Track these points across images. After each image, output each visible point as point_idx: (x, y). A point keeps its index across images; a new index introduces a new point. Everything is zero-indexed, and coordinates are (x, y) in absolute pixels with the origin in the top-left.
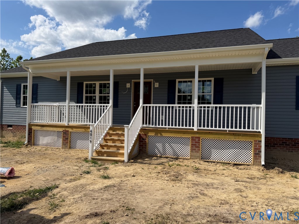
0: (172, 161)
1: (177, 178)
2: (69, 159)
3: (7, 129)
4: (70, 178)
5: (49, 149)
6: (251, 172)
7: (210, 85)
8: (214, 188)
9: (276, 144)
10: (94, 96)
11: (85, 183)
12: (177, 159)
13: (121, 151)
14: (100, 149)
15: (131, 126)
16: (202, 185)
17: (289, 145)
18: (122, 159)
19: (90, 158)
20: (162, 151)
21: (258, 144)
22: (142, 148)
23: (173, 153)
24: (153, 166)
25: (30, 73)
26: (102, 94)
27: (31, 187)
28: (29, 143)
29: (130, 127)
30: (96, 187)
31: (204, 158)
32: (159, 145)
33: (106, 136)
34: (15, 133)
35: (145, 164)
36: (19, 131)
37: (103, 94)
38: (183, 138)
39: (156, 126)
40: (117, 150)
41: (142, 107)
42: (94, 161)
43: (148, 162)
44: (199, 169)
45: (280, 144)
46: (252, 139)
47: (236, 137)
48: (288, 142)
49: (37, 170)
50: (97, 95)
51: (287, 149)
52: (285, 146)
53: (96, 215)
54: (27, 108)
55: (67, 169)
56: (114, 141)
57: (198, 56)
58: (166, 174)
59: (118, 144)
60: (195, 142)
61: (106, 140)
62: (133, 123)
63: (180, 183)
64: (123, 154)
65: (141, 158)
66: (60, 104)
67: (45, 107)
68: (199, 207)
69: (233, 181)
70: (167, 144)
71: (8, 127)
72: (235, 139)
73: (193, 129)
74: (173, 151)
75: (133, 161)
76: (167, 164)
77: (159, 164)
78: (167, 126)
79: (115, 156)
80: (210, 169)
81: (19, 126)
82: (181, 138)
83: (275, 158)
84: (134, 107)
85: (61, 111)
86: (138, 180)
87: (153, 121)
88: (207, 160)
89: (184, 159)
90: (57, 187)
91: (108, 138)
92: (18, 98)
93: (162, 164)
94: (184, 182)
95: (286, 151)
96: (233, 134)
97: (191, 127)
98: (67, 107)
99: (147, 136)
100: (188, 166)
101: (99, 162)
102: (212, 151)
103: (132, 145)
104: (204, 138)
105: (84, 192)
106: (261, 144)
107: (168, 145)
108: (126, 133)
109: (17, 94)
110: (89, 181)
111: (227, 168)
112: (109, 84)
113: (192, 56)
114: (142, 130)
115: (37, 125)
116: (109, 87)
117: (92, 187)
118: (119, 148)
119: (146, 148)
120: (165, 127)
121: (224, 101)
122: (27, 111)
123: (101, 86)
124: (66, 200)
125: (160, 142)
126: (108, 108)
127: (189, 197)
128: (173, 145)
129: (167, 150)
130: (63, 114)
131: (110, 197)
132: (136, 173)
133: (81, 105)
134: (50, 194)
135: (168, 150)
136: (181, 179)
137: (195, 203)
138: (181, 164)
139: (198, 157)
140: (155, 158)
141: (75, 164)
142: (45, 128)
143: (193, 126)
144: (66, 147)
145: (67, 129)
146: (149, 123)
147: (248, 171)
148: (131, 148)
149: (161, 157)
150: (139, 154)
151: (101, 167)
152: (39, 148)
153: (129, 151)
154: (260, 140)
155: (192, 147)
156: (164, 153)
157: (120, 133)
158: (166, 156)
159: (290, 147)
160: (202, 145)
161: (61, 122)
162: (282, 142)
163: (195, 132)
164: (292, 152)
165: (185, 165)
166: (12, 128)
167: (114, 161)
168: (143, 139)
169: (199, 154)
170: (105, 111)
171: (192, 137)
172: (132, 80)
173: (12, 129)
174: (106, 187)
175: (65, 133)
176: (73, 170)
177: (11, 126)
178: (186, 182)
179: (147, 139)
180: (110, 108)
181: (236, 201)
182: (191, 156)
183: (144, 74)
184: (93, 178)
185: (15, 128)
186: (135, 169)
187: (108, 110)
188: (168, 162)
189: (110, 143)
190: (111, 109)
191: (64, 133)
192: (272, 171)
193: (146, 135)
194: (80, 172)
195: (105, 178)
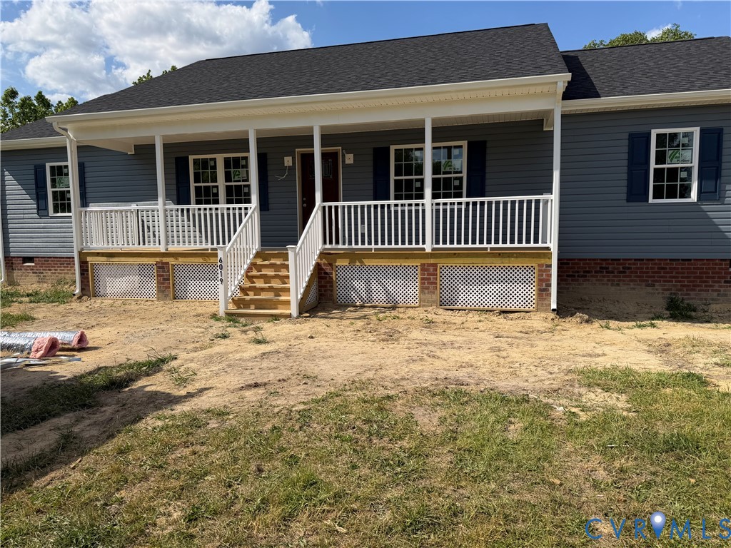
0: (384, 312)
1: (391, 337)
2: (180, 317)
3: (21, 266)
4: (194, 345)
5: (129, 302)
6: (528, 323)
7: (460, 156)
8: (454, 348)
9: (588, 272)
10: (214, 187)
11: (223, 351)
12: (394, 308)
13: (283, 298)
14: (240, 295)
15: (301, 248)
16: (434, 345)
17: (612, 272)
18: (287, 312)
19: (222, 313)
20: (365, 295)
21: (545, 271)
22: (325, 291)
23: (387, 298)
24: (348, 322)
25: (71, 141)
26: (231, 181)
27: (128, 360)
28: (84, 292)
29: (298, 248)
30: (247, 355)
31: (445, 303)
32: (358, 283)
33: (250, 269)
34: (42, 275)
35: (332, 318)
36: (50, 270)
37: (235, 181)
38: (405, 268)
39: (350, 247)
40: (276, 296)
41: (321, 210)
42: (231, 317)
43: (338, 315)
44: (433, 322)
45: (596, 272)
46: (534, 263)
47: (504, 260)
48: (610, 266)
49: (125, 336)
50: (221, 183)
51: (608, 280)
52: (604, 274)
53: (256, 385)
54: (73, 217)
55: (182, 332)
56: (267, 279)
57: (430, 98)
58: (370, 332)
59: (276, 284)
60: (428, 274)
61: (249, 278)
62: (303, 242)
63: (396, 343)
64: (288, 303)
65: (323, 310)
66: (139, 208)
67: (113, 214)
68: (422, 371)
69: (492, 337)
70: (375, 282)
71: (24, 262)
72: (503, 263)
73: (424, 249)
74: (387, 294)
75: (308, 315)
76: (374, 318)
77: (359, 318)
78: (373, 246)
79: (273, 307)
80: (453, 321)
81: (51, 258)
82: (401, 268)
83: (587, 299)
84: (303, 208)
85: (143, 221)
86: (321, 343)
87: (344, 236)
88: (451, 307)
89: (408, 308)
90: (176, 358)
91: (254, 273)
92: (40, 197)
93: (364, 317)
94: (402, 342)
95: (607, 284)
96: (499, 254)
97: (421, 246)
98: (161, 214)
99: (334, 267)
100: (413, 319)
101: (242, 320)
102: (460, 289)
103: (305, 285)
104: (445, 265)
105: (227, 363)
106: (550, 271)
107: (377, 284)
108: (291, 262)
109: (37, 187)
110: (231, 348)
111: (486, 318)
112: (246, 159)
113: (418, 99)
114: (323, 254)
115: (98, 253)
116: (246, 166)
117: (238, 355)
118: (278, 292)
119: (332, 291)
120: (370, 247)
121: (487, 188)
122: (73, 225)
123: (227, 162)
124: (199, 373)
125: (359, 277)
126: (250, 212)
127: (407, 361)
128: (387, 282)
129: (375, 293)
130: (148, 227)
131: (273, 365)
132: (316, 333)
133: (185, 207)
134: (165, 367)
135: (377, 291)
136: (398, 338)
137: (416, 367)
138: (401, 316)
139: (434, 302)
140: (352, 309)
141: (196, 324)
142: (116, 260)
143: (424, 242)
144: (166, 296)
145: (165, 260)
146: (337, 242)
147: (523, 321)
148: (302, 290)
149: (362, 307)
150: (319, 303)
151: (247, 328)
152: (107, 302)
153: (299, 296)
154: (548, 263)
155: (422, 283)
156: (369, 299)
157: (278, 262)
158: (373, 304)
159: (615, 276)
160: (441, 279)
161: (144, 244)
162: (601, 268)
163: (428, 254)
164: (618, 285)
165: (408, 318)
166: (33, 264)
167: (272, 315)
168: (326, 273)
169: (435, 297)
170: (244, 220)
171: (423, 265)
172: (297, 150)
173: (33, 266)
174: (264, 354)
175: (162, 267)
176: (196, 334)
177: (30, 259)
178: (407, 342)
179: (334, 273)
180: (253, 212)
181: (487, 363)
182: (420, 301)
183: (322, 135)
184: (236, 343)
185: (42, 264)
186: (314, 327)
187: (251, 216)
188: (376, 314)
189: (260, 284)
190: (256, 214)
191: (159, 268)
192: (569, 319)
193: (331, 265)
194: (210, 336)
195: (259, 342)
